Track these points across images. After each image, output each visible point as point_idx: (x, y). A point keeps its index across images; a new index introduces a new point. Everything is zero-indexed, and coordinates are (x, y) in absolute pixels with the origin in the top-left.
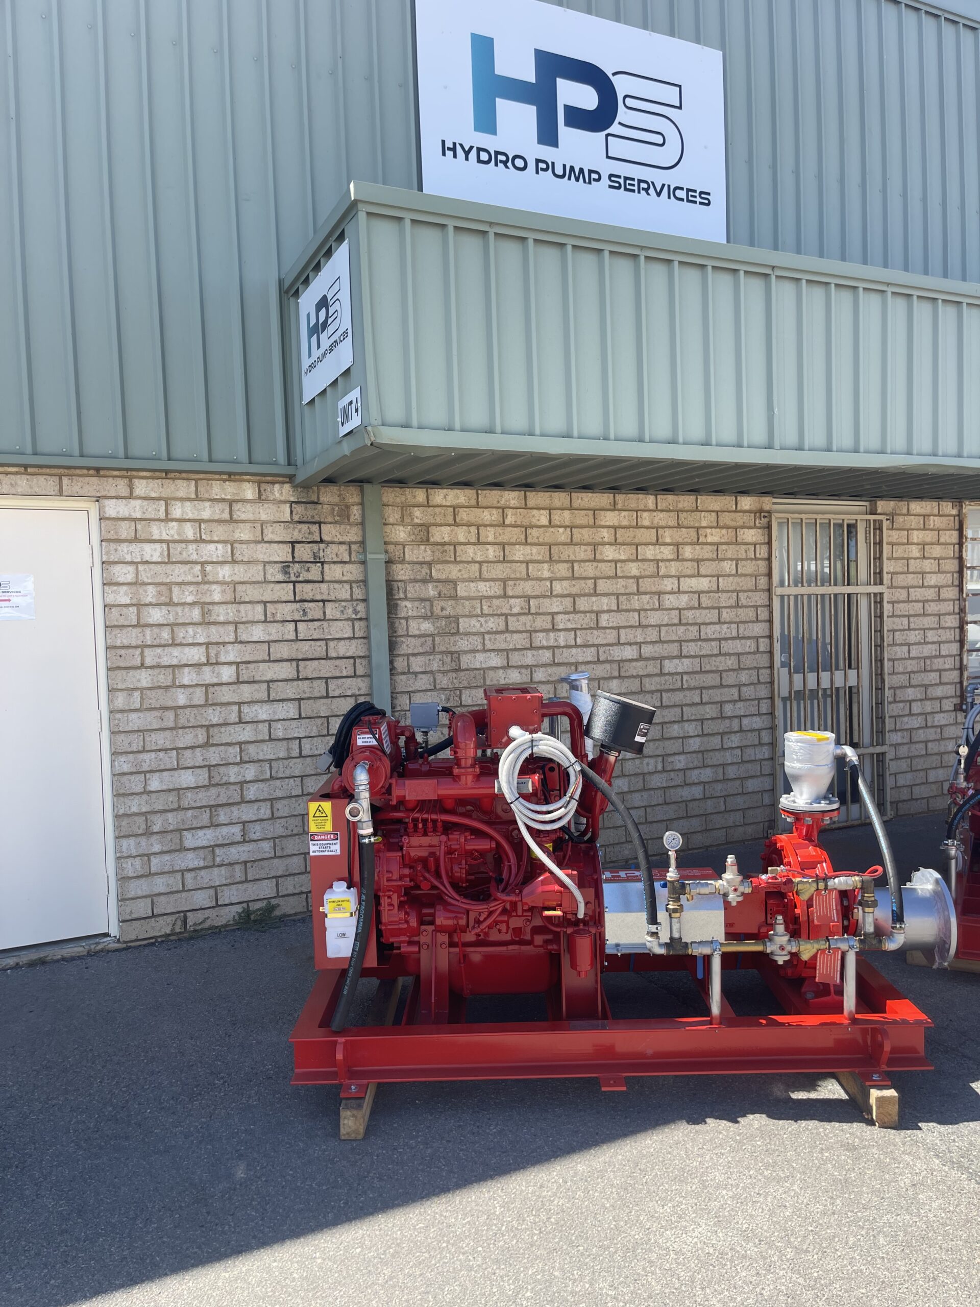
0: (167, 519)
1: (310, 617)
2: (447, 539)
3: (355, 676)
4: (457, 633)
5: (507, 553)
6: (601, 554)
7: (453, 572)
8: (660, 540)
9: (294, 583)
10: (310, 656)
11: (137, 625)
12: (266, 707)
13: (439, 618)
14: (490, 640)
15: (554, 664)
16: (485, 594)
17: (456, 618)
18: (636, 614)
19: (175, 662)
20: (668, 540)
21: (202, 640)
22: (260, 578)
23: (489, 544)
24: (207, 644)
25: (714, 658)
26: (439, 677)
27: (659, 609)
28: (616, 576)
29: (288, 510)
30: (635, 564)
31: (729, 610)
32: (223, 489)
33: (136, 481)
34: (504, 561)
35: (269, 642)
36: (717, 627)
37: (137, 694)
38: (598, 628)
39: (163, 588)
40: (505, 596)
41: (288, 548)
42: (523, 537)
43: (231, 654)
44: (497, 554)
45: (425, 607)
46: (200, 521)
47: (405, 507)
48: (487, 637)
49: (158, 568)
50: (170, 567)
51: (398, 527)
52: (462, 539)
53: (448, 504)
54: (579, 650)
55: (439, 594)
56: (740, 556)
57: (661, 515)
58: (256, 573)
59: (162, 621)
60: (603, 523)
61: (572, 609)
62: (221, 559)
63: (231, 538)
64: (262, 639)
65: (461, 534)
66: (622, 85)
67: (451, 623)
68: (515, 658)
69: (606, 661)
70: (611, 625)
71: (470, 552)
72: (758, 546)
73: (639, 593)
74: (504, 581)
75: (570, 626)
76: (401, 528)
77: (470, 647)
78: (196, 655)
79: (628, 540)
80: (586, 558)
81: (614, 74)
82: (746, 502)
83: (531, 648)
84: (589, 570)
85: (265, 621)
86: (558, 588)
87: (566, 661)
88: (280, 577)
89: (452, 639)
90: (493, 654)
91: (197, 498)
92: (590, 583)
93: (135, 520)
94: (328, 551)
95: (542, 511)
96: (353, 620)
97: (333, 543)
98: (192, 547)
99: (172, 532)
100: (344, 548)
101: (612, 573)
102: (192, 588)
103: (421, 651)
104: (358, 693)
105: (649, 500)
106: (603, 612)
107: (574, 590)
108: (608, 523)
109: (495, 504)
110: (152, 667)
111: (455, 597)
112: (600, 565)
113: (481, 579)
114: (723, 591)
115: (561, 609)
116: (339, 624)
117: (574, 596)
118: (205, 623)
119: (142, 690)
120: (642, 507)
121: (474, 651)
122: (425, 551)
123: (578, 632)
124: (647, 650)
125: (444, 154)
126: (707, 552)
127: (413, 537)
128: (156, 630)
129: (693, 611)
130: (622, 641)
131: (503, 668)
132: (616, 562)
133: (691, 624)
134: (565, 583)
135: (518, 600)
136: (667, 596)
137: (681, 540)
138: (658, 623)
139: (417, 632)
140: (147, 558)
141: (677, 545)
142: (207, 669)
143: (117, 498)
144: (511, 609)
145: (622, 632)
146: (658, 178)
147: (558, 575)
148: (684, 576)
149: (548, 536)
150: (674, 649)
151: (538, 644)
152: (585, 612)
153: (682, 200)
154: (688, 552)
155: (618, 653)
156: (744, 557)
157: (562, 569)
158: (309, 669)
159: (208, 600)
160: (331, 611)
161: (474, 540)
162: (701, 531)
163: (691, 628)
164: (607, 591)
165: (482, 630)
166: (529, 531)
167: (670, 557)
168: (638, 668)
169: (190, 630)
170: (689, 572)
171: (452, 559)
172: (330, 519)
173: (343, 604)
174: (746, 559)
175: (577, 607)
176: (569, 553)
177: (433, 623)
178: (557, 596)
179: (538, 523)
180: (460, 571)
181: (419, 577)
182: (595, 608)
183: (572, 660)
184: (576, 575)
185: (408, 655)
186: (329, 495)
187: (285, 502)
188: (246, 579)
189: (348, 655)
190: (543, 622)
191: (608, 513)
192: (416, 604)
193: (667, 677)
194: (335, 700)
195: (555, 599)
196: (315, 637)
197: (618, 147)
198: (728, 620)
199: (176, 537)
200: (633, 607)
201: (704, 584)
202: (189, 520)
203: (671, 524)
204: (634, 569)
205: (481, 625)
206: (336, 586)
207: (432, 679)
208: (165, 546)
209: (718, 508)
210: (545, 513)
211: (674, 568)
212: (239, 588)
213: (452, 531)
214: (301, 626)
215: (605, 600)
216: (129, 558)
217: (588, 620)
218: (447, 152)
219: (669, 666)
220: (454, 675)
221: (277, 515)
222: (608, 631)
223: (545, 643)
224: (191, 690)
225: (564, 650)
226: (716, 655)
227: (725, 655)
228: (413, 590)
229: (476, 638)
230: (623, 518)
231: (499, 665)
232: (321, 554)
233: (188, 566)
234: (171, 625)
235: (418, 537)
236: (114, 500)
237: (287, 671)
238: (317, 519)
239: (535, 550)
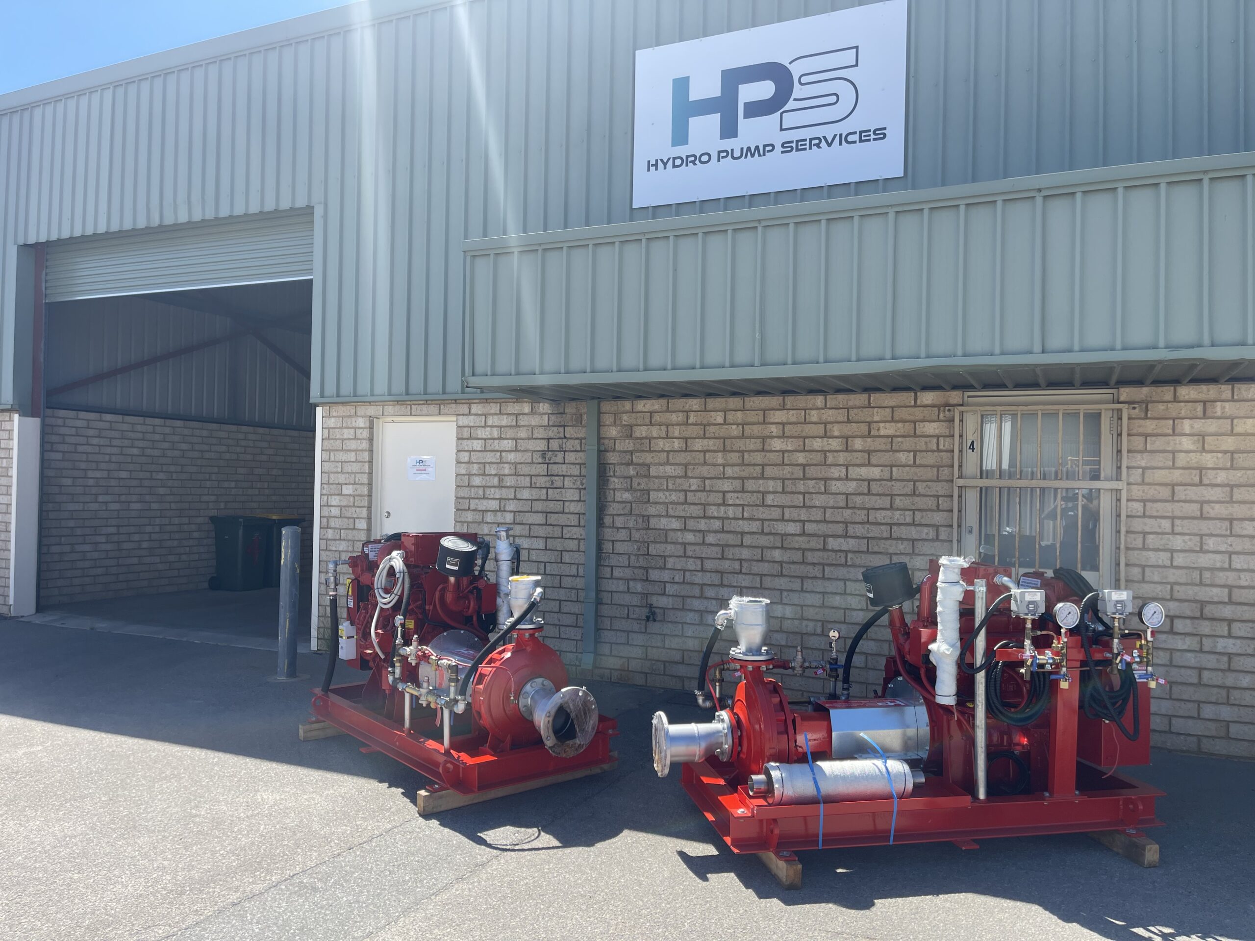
0: (485, 426)
1: (555, 486)
2: (644, 435)
3: (579, 526)
4: (648, 501)
5: (689, 444)
6: (770, 445)
7: (648, 458)
8: (828, 434)
9: (548, 464)
10: (553, 511)
11: (468, 486)
12: (528, 540)
13: (636, 490)
14: (672, 509)
15: (723, 531)
16: (670, 474)
17: (648, 492)
18: (801, 497)
19: (484, 508)
20: (836, 433)
21: (497, 497)
22: (530, 461)
23: (676, 438)
24: (500, 499)
25: (883, 541)
26: (633, 532)
27: (825, 493)
28: (783, 464)
29: (547, 419)
30: (803, 454)
31: (901, 498)
32: (513, 407)
33: (472, 405)
34: (686, 450)
35: (532, 500)
36: (889, 513)
37: (466, 525)
38: (763, 505)
39: (481, 466)
40: (686, 476)
41: (545, 442)
42: (702, 433)
43: (512, 506)
44: (681, 445)
45: (626, 483)
46: (501, 427)
47: (616, 415)
48: (670, 506)
49: (480, 454)
50: (485, 453)
51: (611, 428)
52: (655, 434)
53: (646, 410)
54: (745, 522)
55: (637, 474)
56: (918, 448)
57: (831, 412)
58: (527, 457)
59: (480, 484)
60: (772, 421)
61: (741, 489)
62: (510, 449)
63: (516, 437)
64: (528, 498)
65: (655, 432)
66: (796, 70)
67: (644, 494)
68: (691, 524)
69: (770, 534)
70: (776, 504)
71: (661, 444)
72: (941, 439)
73: (805, 478)
74: (686, 465)
75: (738, 502)
76: (614, 428)
77: (657, 513)
78: (494, 505)
79: (796, 434)
80: (755, 448)
81: (790, 63)
82: (928, 397)
83: (705, 517)
84: (758, 458)
85: (531, 487)
86: (729, 471)
87: (733, 530)
88: (540, 460)
89: (645, 506)
90: (674, 520)
91: (501, 413)
92: (758, 469)
93: (471, 427)
94: (568, 444)
95: (718, 413)
96: (580, 489)
97: (572, 439)
98: (496, 442)
99: (487, 433)
100: (577, 441)
101: (779, 461)
102: (495, 466)
103: (622, 513)
104: (580, 537)
105: (819, 400)
106: (769, 492)
107: (743, 474)
108: (776, 421)
109: (681, 409)
110: (473, 510)
111: (648, 476)
112: (768, 454)
113: (668, 463)
114: (897, 480)
115: (731, 488)
116: (572, 491)
117: (743, 479)
118: (500, 486)
119: (468, 523)
120: (811, 406)
121: (660, 516)
122: (629, 443)
123: (746, 508)
124: (810, 528)
125: (649, 170)
126: (879, 444)
127: (621, 434)
128: (476, 489)
129: (861, 497)
130: (785, 518)
131: (681, 530)
132: (784, 452)
133: (859, 509)
134: (736, 469)
135: (695, 480)
136: (834, 482)
137: (850, 434)
138: (823, 505)
139: (620, 500)
140: (475, 448)
141: (847, 438)
142: (499, 514)
143: (463, 415)
144: (690, 487)
145: (787, 510)
146: (829, 132)
147: (731, 462)
148: (854, 465)
149: (723, 431)
150: (839, 529)
151: (710, 515)
152: (753, 492)
153: (855, 142)
154: (858, 444)
155: (781, 528)
156: (924, 448)
157: (734, 457)
158: (553, 519)
159: (502, 473)
160: (568, 482)
161: (664, 435)
162: (874, 426)
163: (858, 512)
164: (774, 476)
165: (667, 501)
166: (707, 428)
167: (838, 448)
168: (801, 542)
169: (493, 490)
170: (858, 462)
171: (648, 449)
172: (570, 424)
173: (575, 478)
174: (926, 451)
175: (745, 487)
176: (740, 444)
177: (632, 494)
178: (728, 478)
179: (715, 422)
180: (653, 457)
181: (624, 462)
182: (761, 489)
183: (739, 530)
184: (746, 462)
185: (613, 515)
186: (571, 408)
187: (545, 414)
188: (522, 461)
189: (575, 511)
190: (717, 498)
191: (777, 412)
192: (621, 480)
193: (830, 553)
194: (566, 541)
195: (726, 481)
196: (557, 499)
197: (792, 119)
198: (902, 507)
199: (489, 436)
200: (798, 490)
201: (875, 472)
202: (496, 426)
203: (839, 419)
204: (801, 458)
205: (666, 498)
206: (572, 466)
207: (628, 533)
208: (483, 441)
209: (893, 404)
210: (721, 414)
211: (842, 458)
212: (519, 466)
213: (648, 429)
214: (550, 491)
215: (771, 483)
216: (466, 449)
217: (755, 499)
218: (651, 168)
219: (832, 543)
220: (644, 532)
221: (541, 422)
222: (773, 509)
223: (716, 514)
224: (491, 525)
225: (733, 521)
226: (886, 539)
227: (897, 539)
228: (619, 470)
229: (661, 506)
230: (792, 416)
231: (678, 528)
232: (564, 446)
233: (494, 453)
234: (484, 487)
235: (625, 434)
236: (462, 416)
237: (539, 519)
238: (562, 423)
239: (711, 442)
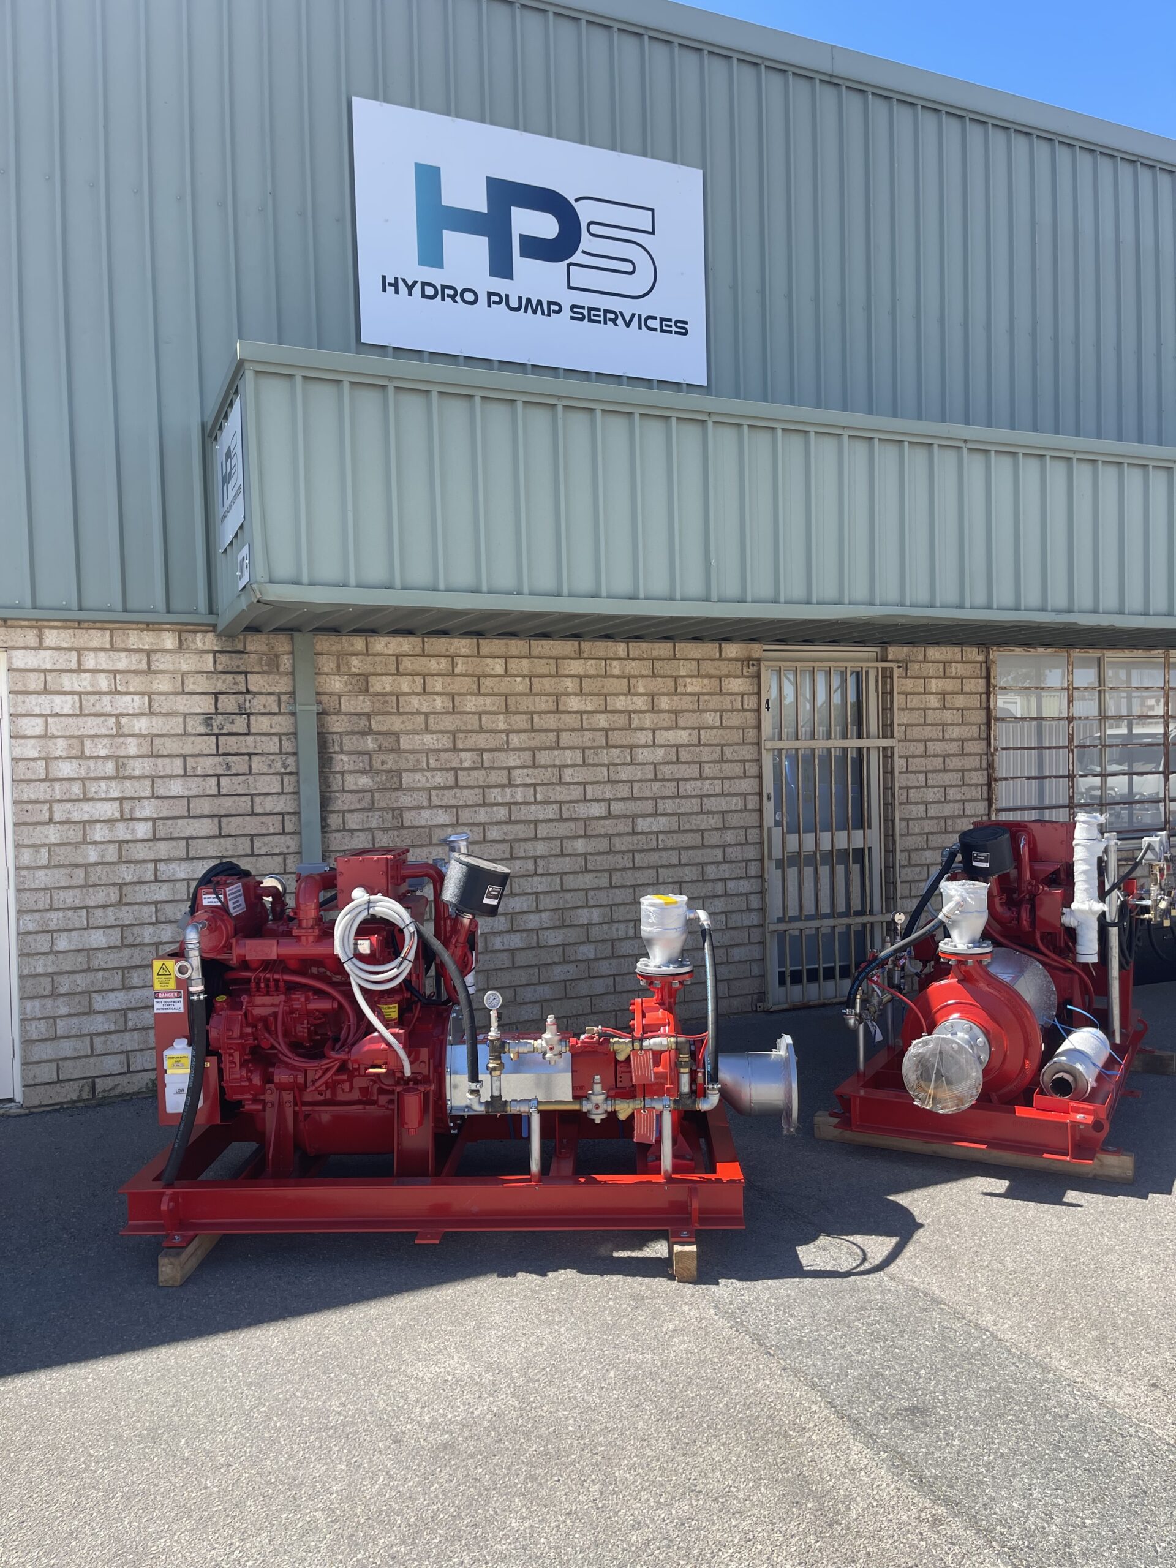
0: (80, 670)
1: (234, 771)
2: (388, 689)
3: (283, 833)
4: (400, 788)
5: (457, 703)
6: (565, 705)
7: (396, 723)
8: (632, 691)
9: (217, 735)
10: (234, 812)
11: (46, 779)
12: (184, 865)
13: (378, 772)
14: (437, 796)
15: (510, 821)
16: (432, 747)
17: (399, 773)
18: (605, 769)
19: (86, 817)
20: (641, 690)
21: (115, 795)
22: (180, 731)
23: (437, 694)
24: (121, 800)
25: (694, 817)
26: (379, 835)
27: (631, 763)
28: (582, 729)
29: (211, 660)
30: (603, 715)
31: (711, 765)
32: (141, 639)
33: (47, 632)
34: (454, 712)
35: (188, 797)
36: (698, 783)
37: (44, 851)
38: (561, 783)
39: (74, 741)
40: (455, 749)
41: (211, 699)
42: (475, 687)
43: (148, 809)
44: (446, 704)
45: (363, 761)
46: (115, 672)
47: (341, 657)
48: (434, 793)
49: (70, 720)
50: (81, 720)
51: (333, 677)
52: (405, 688)
53: (390, 652)
54: (539, 807)
55: (380, 747)
56: (725, 707)
57: (634, 664)
58: (175, 725)
59: (73, 775)
60: (567, 672)
61: (531, 764)
62: (137, 711)
63: (148, 690)
64: (181, 794)
65: (405, 684)
66: (585, 212)
67: (392, 777)
68: (466, 816)
69: (571, 819)
70: (576, 780)
71: (415, 703)
72: (745, 697)
73: (608, 746)
74: (454, 734)
75: (529, 781)
76: (337, 678)
77: (414, 803)
78: (110, 810)
79: (596, 691)
80: (547, 709)
81: (577, 200)
82: (732, 650)
83: (485, 804)
84: (551, 721)
85: (185, 775)
86: (515, 740)
87: (524, 818)
88: (202, 729)
89: (394, 794)
90: (440, 811)
91: (113, 648)
92: (552, 736)
93: (45, 671)
94: (255, 702)
95: (497, 660)
96: (282, 775)
97: (260, 693)
98: (106, 699)
99: (85, 683)
100: (273, 698)
101: (577, 725)
102: (105, 741)
103: (359, 807)
104: (286, 851)
105: (620, 648)
106: (567, 766)
107: (533, 744)
108: (572, 673)
109: (444, 652)
110: (61, 823)
111: (397, 750)
112: (563, 716)
113: (427, 731)
114: (705, 745)
115: (518, 763)
116: (267, 778)
117: (533, 750)
118: (119, 777)
119: (50, 846)
120: (611, 655)
121: (419, 808)
122: (364, 701)
123: (538, 789)
124: (617, 808)
125: (384, 290)
126: (687, 703)
127: (350, 687)
128: (66, 784)
129: (670, 766)
130: (588, 798)
131: (452, 825)
132: (582, 713)
133: (668, 780)
134: (524, 736)
135: (469, 754)
136: (640, 750)
137: (656, 691)
138: (630, 778)
139: (354, 788)
140: (57, 710)
141: (652, 695)
142: (121, 826)
143: (25, 648)
144: (461, 762)
145: (589, 788)
146: (627, 307)
147: (516, 727)
148: (660, 729)
149: (504, 686)
150: (648, 806)
151: (493, 801)
152: (546, 767)
153: (655, 330)
154: (664, 703)
155: (582, 810)
156: (730, 708)
157: (520, 721)
158: (232, 826)
159: (123, 753)
160: (257, 764)
161: (419, 690)
162: (680, 681)
163: (668, 784)
164: (571, 744)
165: (428, 785)
166: (482, 680)
167: (644, 708)
168: (608, 826)
169: (103, 784)
170: (665, 725)
171: (395, 710)
172: (257, 669)
173: (272, 757)
174: (732, 711)
175: (537, 761)
176: (527, 703)
177: (372, 778)
178: (514, 749)
179: (493, 673)
180: (403, 722)
181: (356, 729)
182: (557, 762)
183: (532, 818)
184: (536, 727)
185: (343, 812)
186: (256, 644)
187: (208, 652)
188: (164, 732)
189: (276, 811)
190: (497, 777)
191: (573, 661)
192: (353, 757)
193: (639, 837)
194: (260, 859)
195: (512, 753)
196: (239, 792)
197: (579, 277)
198: (711, 775)
199: (89, 689)
200: (601, 762)
201: (683, 737)
202: (103, 671)
203: (644, 673)
204: (602, 721)
205: (427, 780)
206: (264, 738)
207: (370, 837)
208: (77, 698)
209: (699, 656)
210: (501, 661)
211: (648, 720)
212: (157, 741)
213: (394, 681)
214: (223, 780)
215: (569, 754)
216: (37, 711)
217: (549, 775)
218: (388, 288)
219: (642, 825)
220: (396, 833)
221: (200, 665)
222: (572, 787)
223: (500, 800)
224: (103, 847)
225: (522, 807)
226: (697, 814)
227: (708, 813)
228: (349, 743)
229: (421, 793)
230: (590, 667)
231: (448, 822)
232: (247, 705)
233: (102, 719)
234: (83, 780)
235: (356, 688)
236: (22, 652)
237: (207, 827)
238: (243, 669)
239: (488, 700)
